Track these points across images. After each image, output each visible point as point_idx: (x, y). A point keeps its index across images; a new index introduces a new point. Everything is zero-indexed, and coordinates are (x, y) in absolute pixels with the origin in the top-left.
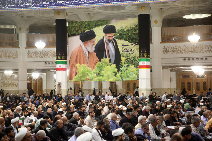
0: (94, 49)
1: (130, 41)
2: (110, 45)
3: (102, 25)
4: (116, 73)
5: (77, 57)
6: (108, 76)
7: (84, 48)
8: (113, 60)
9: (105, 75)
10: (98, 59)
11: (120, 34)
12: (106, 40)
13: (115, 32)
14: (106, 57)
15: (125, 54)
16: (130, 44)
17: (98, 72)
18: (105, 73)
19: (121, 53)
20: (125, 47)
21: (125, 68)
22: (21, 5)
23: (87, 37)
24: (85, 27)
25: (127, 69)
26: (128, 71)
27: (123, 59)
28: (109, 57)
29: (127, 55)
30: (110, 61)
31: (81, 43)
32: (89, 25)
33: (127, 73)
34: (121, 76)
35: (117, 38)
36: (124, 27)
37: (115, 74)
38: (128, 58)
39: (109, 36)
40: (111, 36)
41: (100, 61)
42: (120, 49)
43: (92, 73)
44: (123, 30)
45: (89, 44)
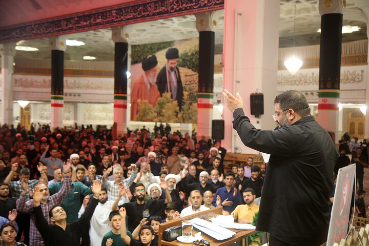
0: (155, 80)
1: (194, 69)
2: (173, 74)
3: (165, 48)
4: (177, 113)
5: (138, 91)
6: (169, 116)
9: (166, 115)
10: (159, 93)
11: (184, 60)
12: (168, 68)
13: (178, 57)
14: (168, 92)
15: (187, 88)
16: (194, 73)
17: (158, 110)
18: (166, 112)
19: (184, 85)
20: (188, 78)
23: (149, 65)
24: (148, 52)
25: (189, 108)
26: (190, 111)
27: (186, 93)
28: (171, 91)
29: (190, 89)
30: (172, 97)
31: (143, 72)
32: (152, 49)
33: (189, 114)
34: (182, 117)
35: (180, 66)
36: (188, 50)
37: (175, 114)
38: (190, 93)
39: (172, 63)
40: (174, 63)
41: (161, 96)
43: (153, 111)
44: (187, 54)
45: (151, 73)
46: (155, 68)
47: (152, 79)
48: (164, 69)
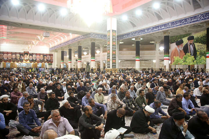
0: (182, 49)
1: (202, 43)
2: (191, 46)
3: (187, 36)
4: (194, 61)
5: (174, 53)
6: (190, 62)
7: (178, 49)
8: (192, 54)
9: (188, 62)
10: (184, 54)
11: (197, 40)
12: (189, 44)
13: (194, 39)
14: (189, 53)
15: (199, 51)
16: (202, 45)
17: (184, 60)
18: (188, 60)
19: (197, 50)
20: (199, 47)
21: (199, 58)
22: (147, 32)
23: (179, 43)
24: (178, 38)
25: (200, 59)
26: (200, 60)
27: (198, 53)
28: (190, 52)
29: (200, 51)
30: (191, 55)
31: (176, 46)
32: (180, 37)
33: (200, 61)
34: (196, 62)
35: (195, 42)
36: (199, 36)
37: (193, 61)
38: (201, 53)
39: (191, 42)
40: (192, 41)
41: (186, 55)
42: (197, 48)
43: (181, 61)
44: (198, 37)
45: (180, 46)
46: (182, 44)
47: (181, 48)
48: (187, 44)
